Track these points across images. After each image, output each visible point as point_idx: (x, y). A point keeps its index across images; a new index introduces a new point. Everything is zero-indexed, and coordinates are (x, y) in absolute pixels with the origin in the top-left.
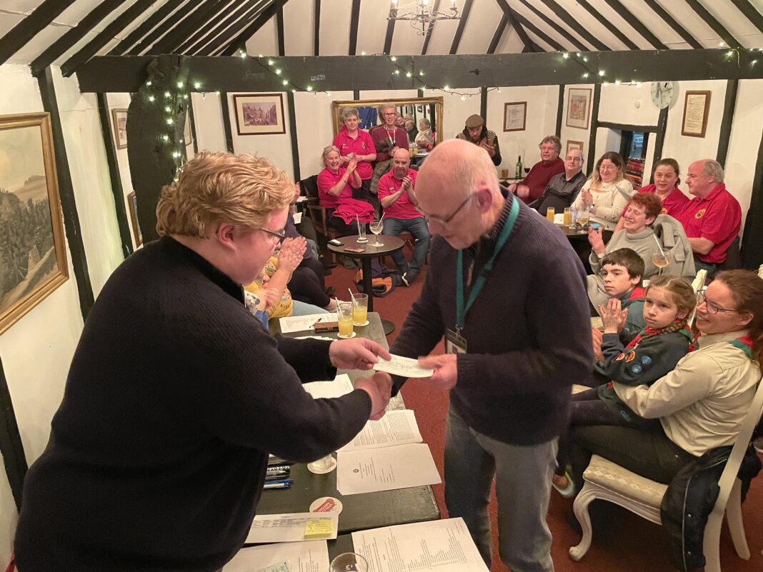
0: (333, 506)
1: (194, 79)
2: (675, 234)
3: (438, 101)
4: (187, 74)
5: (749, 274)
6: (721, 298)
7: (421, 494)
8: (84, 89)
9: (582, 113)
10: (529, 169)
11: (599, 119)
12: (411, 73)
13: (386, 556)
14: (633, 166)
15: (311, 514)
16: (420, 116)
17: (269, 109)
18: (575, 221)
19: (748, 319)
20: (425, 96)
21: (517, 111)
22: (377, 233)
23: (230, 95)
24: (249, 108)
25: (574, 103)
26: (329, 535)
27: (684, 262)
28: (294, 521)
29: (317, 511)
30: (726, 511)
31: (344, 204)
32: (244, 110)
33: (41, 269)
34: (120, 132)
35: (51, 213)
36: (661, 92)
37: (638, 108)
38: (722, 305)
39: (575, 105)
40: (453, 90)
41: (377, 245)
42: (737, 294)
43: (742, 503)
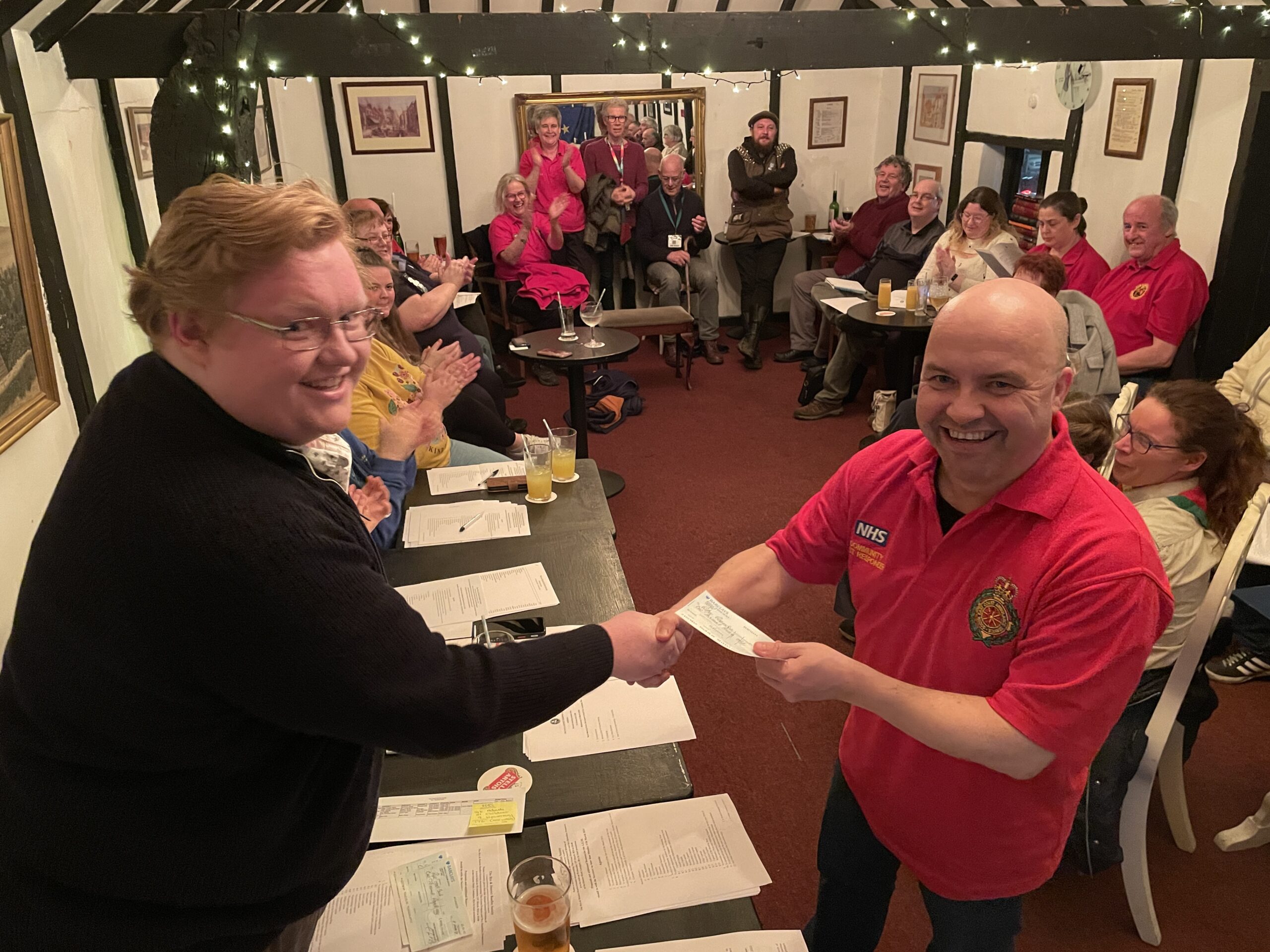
0: (517, 779)
1: (266, 54)
2: (1089, 324)
3: (696, 95)
4: (254, 45)
5: (1203, 387)
6: (1156, 428)
7: (662, 757)
8: (74, 72)
9: (939, 116)
10: (850, 214)
11: (967, 128)
12: (645, 44)
13: (603, 859)
14: (1022, 208)
15: (480, 793)
16: (667, 121)
17: (405, 109)
18: (925, 302)
19: (1197, 460)
20: (674, 86)
21: (831, 113)
22: (592, 325)
23: (336, 82)
24: (369, 106)
25: (926, 100)
26: (510, 826)
27: (1102, 370)
28: (451, 805)
29: (490, 787)
30: (1157, 774)
31: (535, 274)
32: (362, 109)
33: (8, 390)
34: (142, 148)
35: (22, 291)
36: (1072, 80)
37: (1033, 108)
38: (1157, 438)
39: (929, 102)
40: (719, 75)
41: (593, 344)
42: (1183, 421)
43: (1184, 761)
